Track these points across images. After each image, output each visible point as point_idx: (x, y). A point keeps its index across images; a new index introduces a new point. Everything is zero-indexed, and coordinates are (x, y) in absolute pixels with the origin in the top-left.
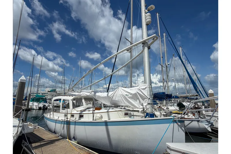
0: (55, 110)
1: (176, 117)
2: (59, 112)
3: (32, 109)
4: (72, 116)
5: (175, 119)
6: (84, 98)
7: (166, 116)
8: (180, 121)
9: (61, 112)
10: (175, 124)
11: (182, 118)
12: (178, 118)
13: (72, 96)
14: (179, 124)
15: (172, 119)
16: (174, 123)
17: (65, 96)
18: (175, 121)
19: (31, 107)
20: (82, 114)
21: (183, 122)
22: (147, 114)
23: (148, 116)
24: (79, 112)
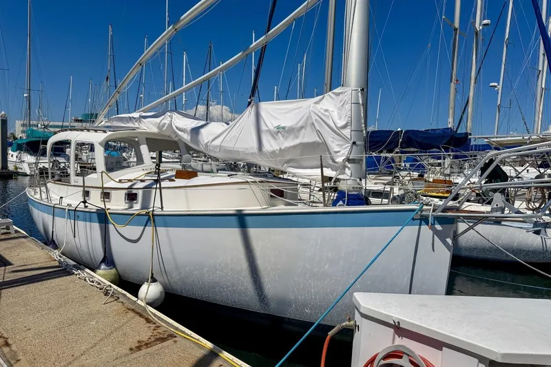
0: (57, 177)
1: (431, 205)
2: (68, 183)
3: (18, 174)
4: (106, 195)
5: (424, 213)
6: (147, 139)
7: (401, 203)
8: (441, 220)
9: (73, 183)
10: (425, 228)
11: (446, 210)
12: (434, 211)
13: (105, 132)
14: (438, 227)
15: (413, 210)
16: (420, 225)
17: (82, 130)
18: (424, 220)
19: (16, 168)
20: (134, 191)
21: (452, 221)
22: (341, 195)
23: (341, 203)
24: (127, 185)
